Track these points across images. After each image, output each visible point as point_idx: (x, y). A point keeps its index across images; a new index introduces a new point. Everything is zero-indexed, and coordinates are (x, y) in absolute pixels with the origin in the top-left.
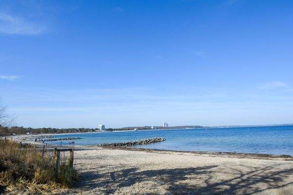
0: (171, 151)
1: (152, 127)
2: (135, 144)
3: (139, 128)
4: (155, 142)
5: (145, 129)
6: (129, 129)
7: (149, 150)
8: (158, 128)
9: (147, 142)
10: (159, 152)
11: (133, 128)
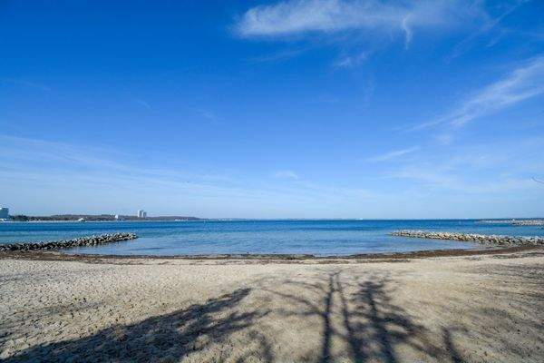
0: (146, 257)
1: (117, 217)
2: (69, 245)
3: (90, 218)
4: (115, 240)
5: (102, 219)
6: (67, 219)
7: (97, 259)
8: (127, 218)
9: (98, 242)
10: (118, 261)
11: (76, 217)
